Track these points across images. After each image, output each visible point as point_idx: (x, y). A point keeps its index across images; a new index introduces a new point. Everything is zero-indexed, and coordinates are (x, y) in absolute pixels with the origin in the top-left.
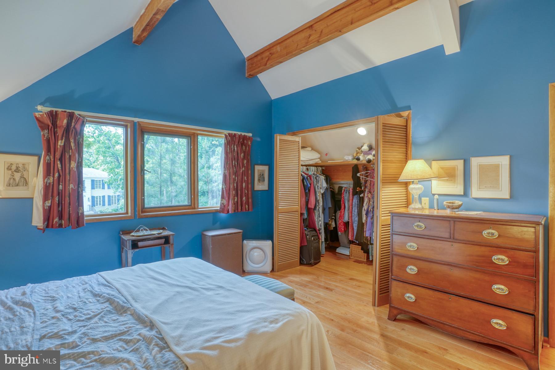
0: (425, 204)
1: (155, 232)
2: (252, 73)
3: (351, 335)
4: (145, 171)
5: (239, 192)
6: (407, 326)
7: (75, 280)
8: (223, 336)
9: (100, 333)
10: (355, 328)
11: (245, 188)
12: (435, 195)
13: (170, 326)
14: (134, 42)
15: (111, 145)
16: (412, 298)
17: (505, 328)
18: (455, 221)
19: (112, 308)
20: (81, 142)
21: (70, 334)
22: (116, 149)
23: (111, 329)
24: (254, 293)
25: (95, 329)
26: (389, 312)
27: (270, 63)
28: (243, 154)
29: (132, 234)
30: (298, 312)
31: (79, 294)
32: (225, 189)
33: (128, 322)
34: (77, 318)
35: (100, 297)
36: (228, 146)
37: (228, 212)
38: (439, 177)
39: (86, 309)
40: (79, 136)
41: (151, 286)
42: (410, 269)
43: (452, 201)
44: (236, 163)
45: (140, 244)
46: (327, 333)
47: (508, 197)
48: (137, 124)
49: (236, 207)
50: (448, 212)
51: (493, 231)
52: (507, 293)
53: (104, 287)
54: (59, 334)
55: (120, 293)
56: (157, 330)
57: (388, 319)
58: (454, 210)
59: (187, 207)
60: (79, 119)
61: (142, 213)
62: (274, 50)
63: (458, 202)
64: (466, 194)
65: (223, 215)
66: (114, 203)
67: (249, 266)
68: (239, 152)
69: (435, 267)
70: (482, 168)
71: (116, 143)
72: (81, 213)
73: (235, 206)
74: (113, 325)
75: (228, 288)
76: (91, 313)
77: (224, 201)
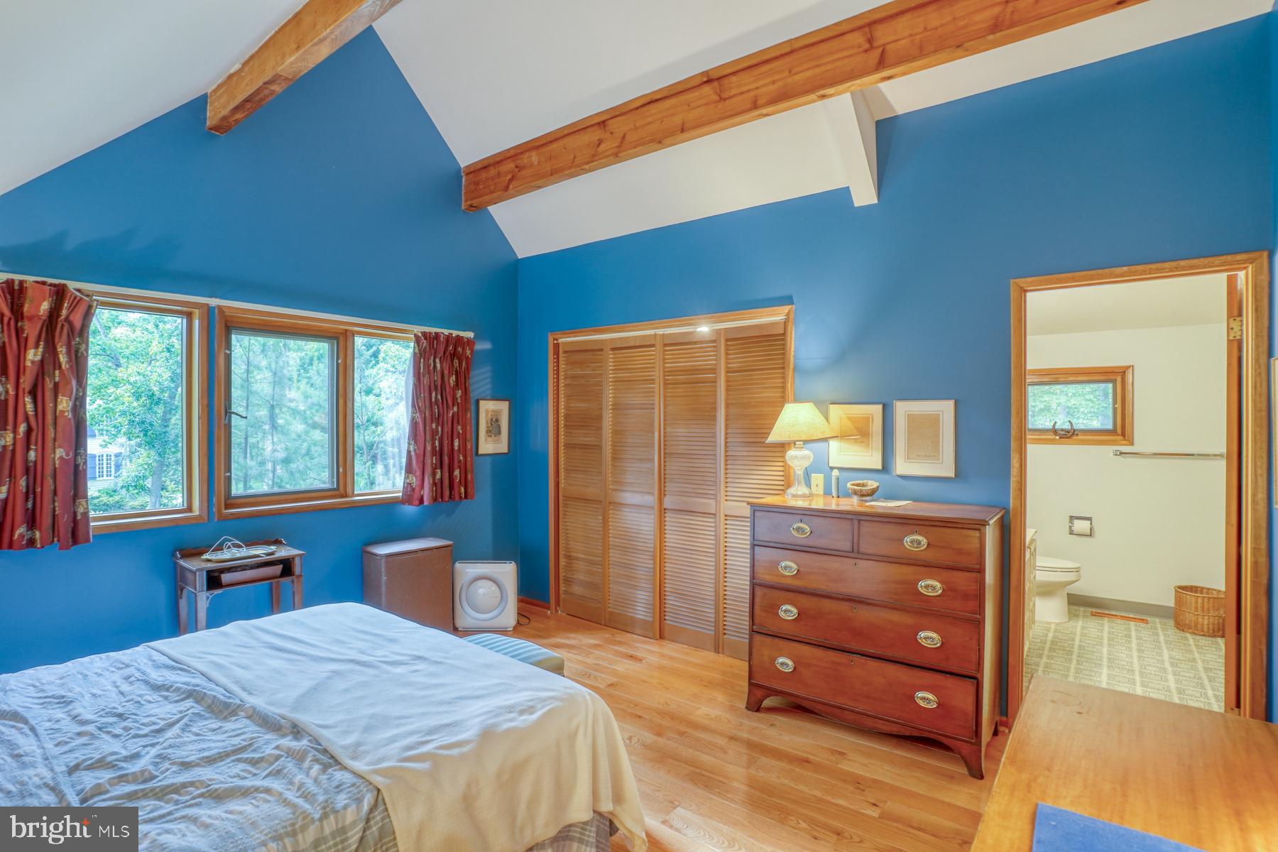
0: (817, 485)
1: (260, 551)
2: (475, 202)
3: (675, 742)
4: (232, 415)
5: (446, 459)
6: (780, 719)
7: (96, 662)
8: (437, 739)
9: (193, 753)
10: (682, 728)
11: (459, 450)
12: (834, 470)
13: (333, 730)
14: (211, 129)
15: (98, 327)
16: (787, 665)
17: (935, 706)
18: (859, 520)
19: (202, 709)
20: (84, 352)
21: (128, 759)
22: (112, 337)
23: (213, 745)
24: (488, 666)
25: (178, 747)
26: (749, 694)
27: (516, 187)
28: (454, 376)
29: (205, 556)
30: (570, 694)
31: (117, 687)
32: (415, 453)
33: (246, 730)
34: (133, 732)
35: (167, 690)
36: (422, 360)
37: (421, 501)
38: (842, 436)
39: (145, 715)
40: (77, 339)
41: (276, 663)
42: (786, 611)
43: (861, 482)
44: (439, 397)
45: (225, 578)
46: (628, 742)
47: (952, 474)
48: (216, 311)
49: (439, 490)
50: (852, 504)
51: (920, 538)
52: (938, 645)
53: (171, 671)
54: (107, 761)
55: (210, 681)
56: (310, 738)
57: (747, 708)
58: (865, 498)
59: (330, 493)
60: (79, 300)
61: (226, 508)
62: (524, 160)
63: (872, 484)
64: (886, 467)
65: (410, 510)
66: (105, 473)
67: (467, 617)
68: (446, 372)
69: (828, 605)
70: (911, 418)
71: (113, 321)
72: (82, 514)
73: (436, 490)
74: (213, 738)
75: (434, 659)
76: (159, 721)
77: (413, 480)
